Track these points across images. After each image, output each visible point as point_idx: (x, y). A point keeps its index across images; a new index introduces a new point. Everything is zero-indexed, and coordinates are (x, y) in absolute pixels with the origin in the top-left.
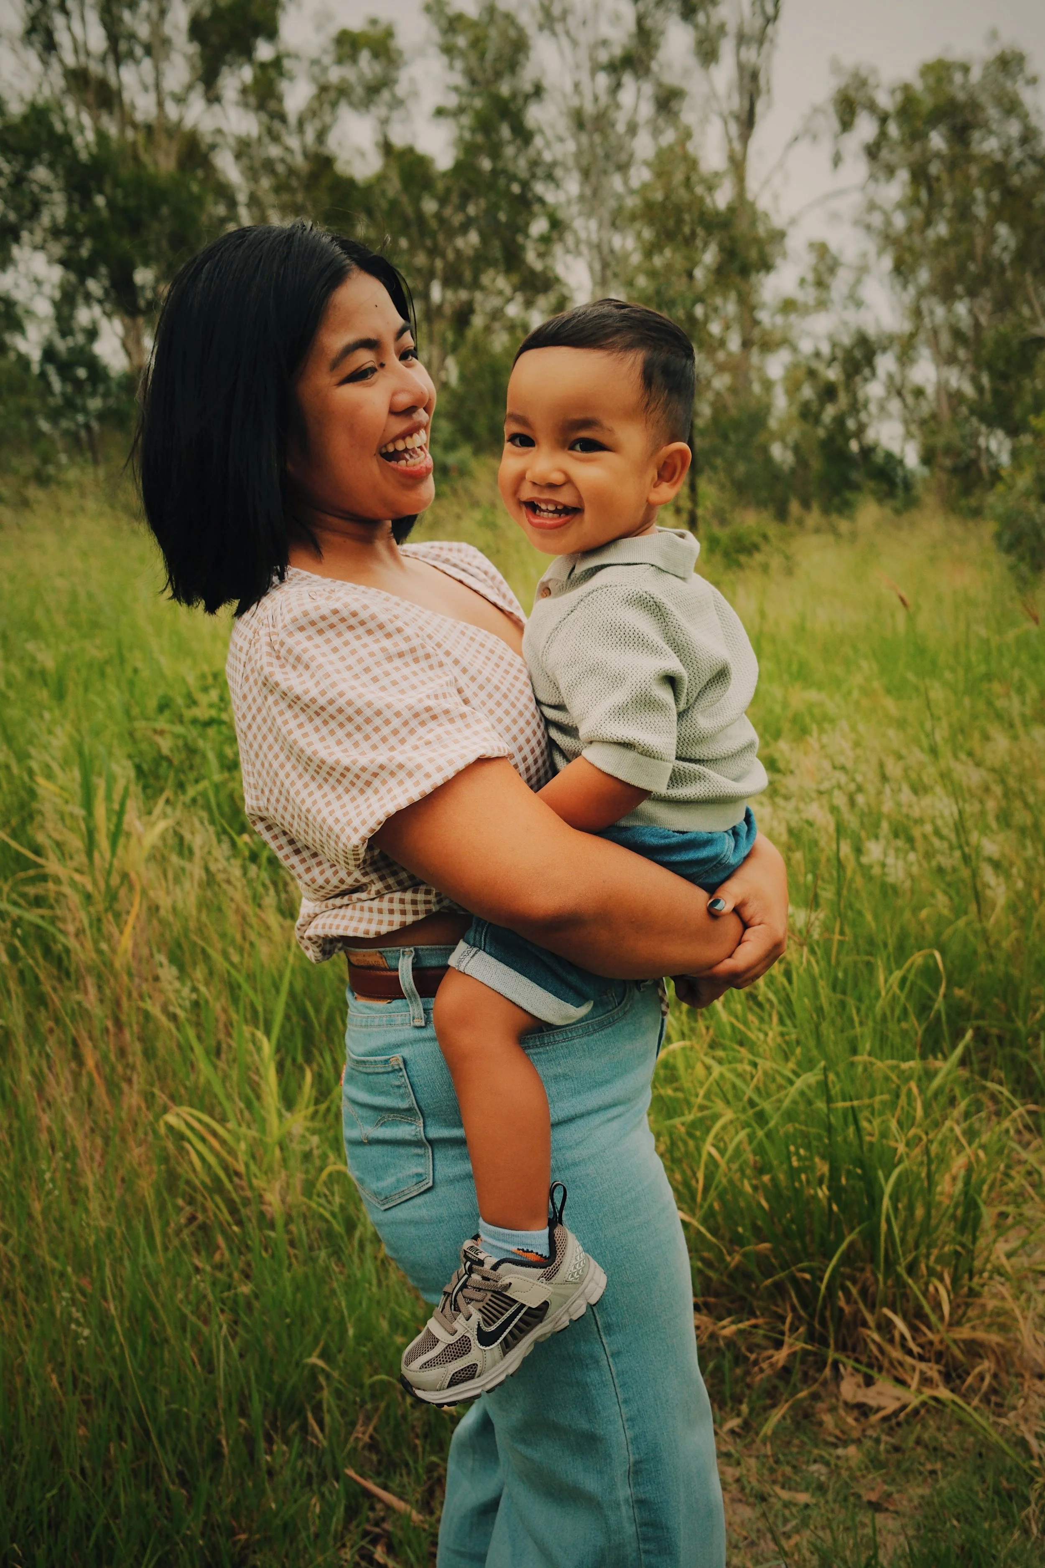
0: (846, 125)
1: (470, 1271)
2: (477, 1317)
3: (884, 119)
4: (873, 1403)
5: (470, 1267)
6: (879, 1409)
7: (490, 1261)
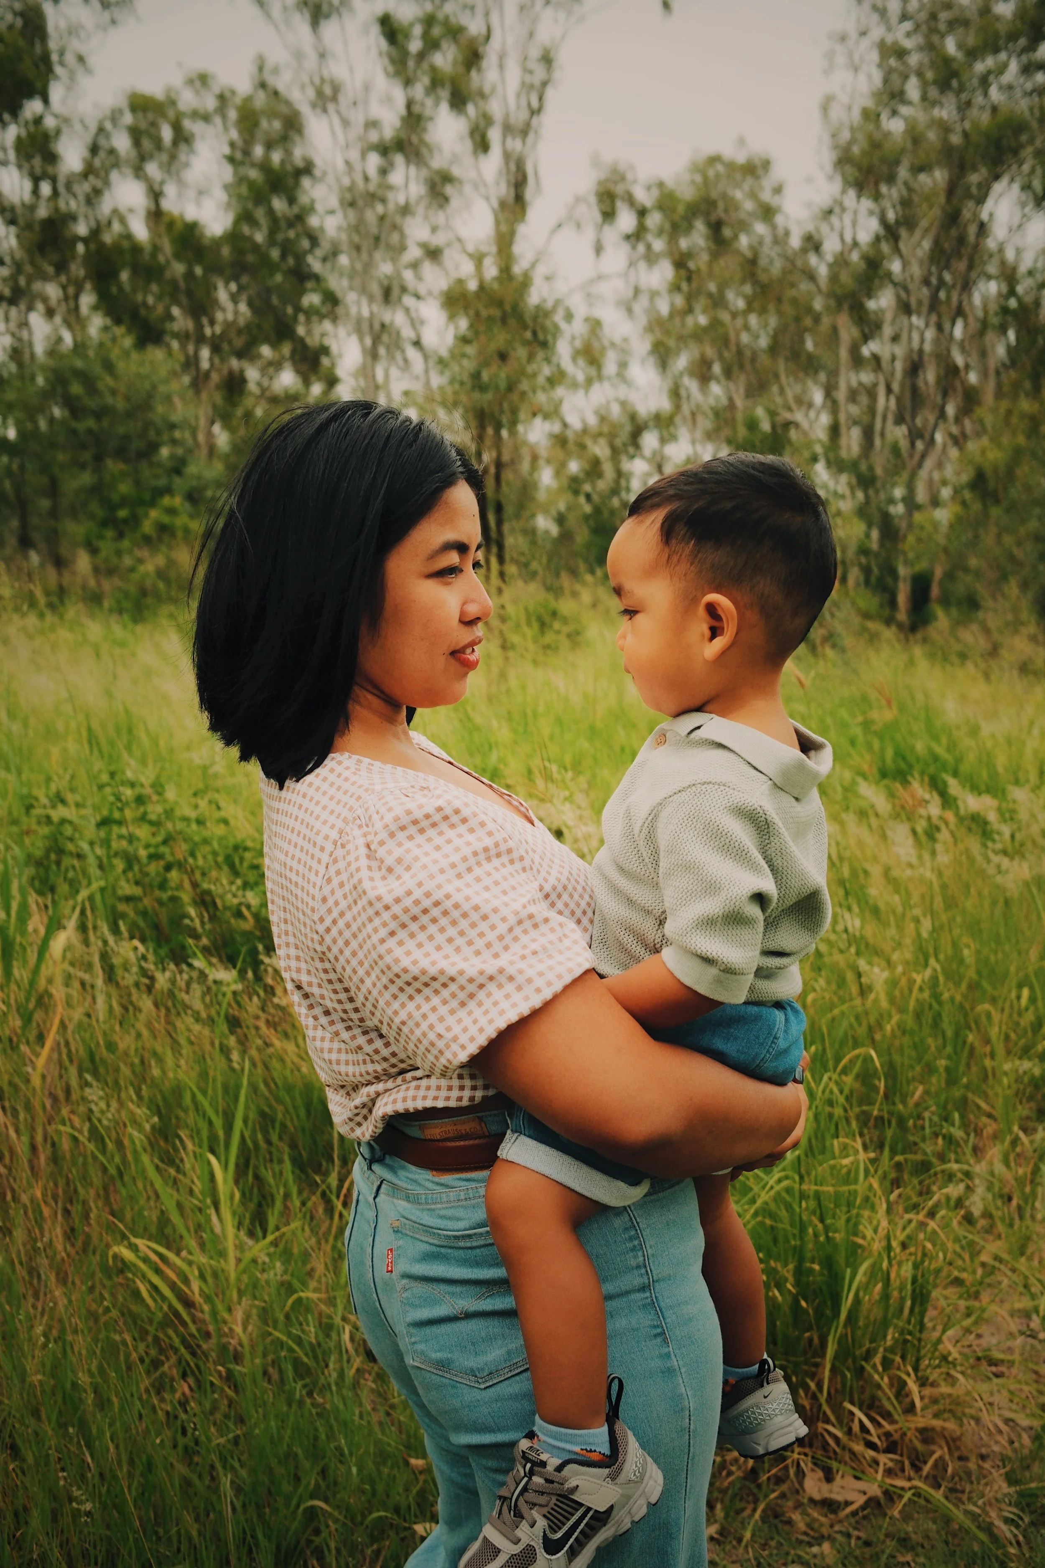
0: (609, 215)
1: (531, 1473)
2: (542, 1523)
3: (642, 213)
4: (839, 1498)
5: (531, 1469)
6: (847, 1503)
7: (553, 1462)
